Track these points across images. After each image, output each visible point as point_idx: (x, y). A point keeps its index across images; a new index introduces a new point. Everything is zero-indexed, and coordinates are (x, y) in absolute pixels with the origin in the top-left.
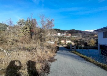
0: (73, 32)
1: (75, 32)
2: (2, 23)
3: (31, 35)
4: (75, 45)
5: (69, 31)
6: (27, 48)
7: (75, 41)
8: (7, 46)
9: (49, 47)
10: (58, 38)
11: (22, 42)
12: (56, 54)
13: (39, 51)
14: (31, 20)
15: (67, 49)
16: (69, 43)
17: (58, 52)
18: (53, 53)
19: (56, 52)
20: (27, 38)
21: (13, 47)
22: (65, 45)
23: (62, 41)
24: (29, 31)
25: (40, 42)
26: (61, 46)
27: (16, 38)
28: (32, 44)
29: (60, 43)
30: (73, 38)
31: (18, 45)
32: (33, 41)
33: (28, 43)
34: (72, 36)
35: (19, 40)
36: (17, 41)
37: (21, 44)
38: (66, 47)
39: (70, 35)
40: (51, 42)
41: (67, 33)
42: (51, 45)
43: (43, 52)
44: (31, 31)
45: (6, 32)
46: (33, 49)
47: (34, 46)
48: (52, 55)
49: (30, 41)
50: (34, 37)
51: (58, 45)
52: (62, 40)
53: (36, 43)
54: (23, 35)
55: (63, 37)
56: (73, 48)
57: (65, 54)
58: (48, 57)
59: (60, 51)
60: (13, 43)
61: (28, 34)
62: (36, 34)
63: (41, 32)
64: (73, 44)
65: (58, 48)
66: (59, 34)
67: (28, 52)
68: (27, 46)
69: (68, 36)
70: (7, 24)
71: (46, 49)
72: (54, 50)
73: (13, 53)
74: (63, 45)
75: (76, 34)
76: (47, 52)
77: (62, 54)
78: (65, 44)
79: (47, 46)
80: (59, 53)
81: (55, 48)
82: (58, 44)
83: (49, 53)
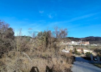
0: (91, 39)
1: (95, 39)
2: (28, 36)
3: (47, 44)
5: (85, 38)
6: (43, 56)
7: (96, 51)
8: (29, 53)
10: (72, 47)
11: (40, 50)
12: (73, 65)
13: (54, 60)
14: (47, 32)
15: (87, 61)
16: (87, 53)
17: (74, 62)
18: (69, 63)
19: (72, 63)
20: (44, 47)
21: (33, 55)
22: (83, 55)
23: (79, 50)
24: (45, 41)
25: (54, 51)
26: (77, 56)
27: (36, 47)
28: (48, 53)
30: (93, 46)
31: (37, 52)
32: (49, 49)
33: (44, 51)
34: (90, 44)
35: (38, 48)
36: (36, 49)
38: (84, 58)
39: (87, 43)
40: (65, 51)
41: (83, 40)
42: (66, 54)
43: (58, 61)
44: (47, 40)
45: (30, 42)
46: (49, 57)
48: (68, 66)
49: (46, 49)
50: (49, 45)
51: (73, 55)
53: (50, 51)
54: (41, 44)
55: (79, 46)
57: (84, 67)
58: (64, 68)
59: (77, 62)
60: (33, 51)
61: (44, 43)
62: (51, 43)
63: (55, 41)
64: (94, 54)
65: (74, 59)
66: (73, 42)
67: (44, 60)
68: (43, 54)
69: (85, 45)
70: (31, 36)
71: (61, 59)
72: (70, 60)
74: (79, 54)
76: (62, 62)
77: (80, 66)
78: (83, 53)
79: (62, 55)
80: (77, 65)
81: (71, 58)
82: (74, 53)
83: (64, 63)
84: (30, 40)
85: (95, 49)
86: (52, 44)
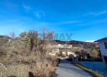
0: (74, 43)
1: (76, 43)
2: (5, 35)
3: (32, 47)
4: (77, 56)
5: (69, 41)
6: (26, 61)
7: (76, 53)
8: (5, 59)
9: (49, 59)
10: (59, 49)
11: (22, 55)
12: (57, 68)
13: (39, 64)
14: (33, 32)
15: (69, 62)
16: (70, 55)
17: (59, 65)
18: (54, 66)
19: (57, 66)
20: (28, 50)
21: (11, 60)
22: (67, 57)
23: (64, 53)
24: (30, 43)
25: (40, 54)
26: (62, 58)
27: (16, 50)
28: (32, 57)
29: (61, 55)
30: (74, 49)
31: (17, 57)
32: (34, 53)
33: (27, 56)
34: (73, 47)
35: (19, 52)
36: (17, 53)
37: (20, 57)
38: (68, 60)
39: (70, 46)
40: (52, 54)
41: (68, 44)
42: (52, 57)
43: (43, 65)
44: (32, 42)
45: (7, 44)
46: (33, 62)
47: (34, 58)
48: (53, 69)
49: (30, 53)
50: (34, 49)
51: (59, 57)
52: (63, 51)
53: (36, 55)
54: (24, 47)
55: (64, 49)
56: (76, 60)
57: (67, 68)
58: (49, 72)
59: (61, 64)
60: (12, 56)
61: (28, 45)
62: (36, 46)
63: (42, 43)
64: (75, 56)
65: (59, 61)
66: (59, 45)
67: (26, 65)
68: (26, 59)
69: (69, 47)
70: (9, 36)
71: (46, 62)
72: (55, 62)
73: (11, 67)
74: (64, 57)
75: (77, 45)
76: (47, 65)
77: (63, 67)
78: (67, 55)
79: (48, 59)
80: (61, 67)
83: (49, 66)
84: (7, 40)
85: (76, 51)
86: (38, 46)
